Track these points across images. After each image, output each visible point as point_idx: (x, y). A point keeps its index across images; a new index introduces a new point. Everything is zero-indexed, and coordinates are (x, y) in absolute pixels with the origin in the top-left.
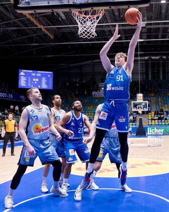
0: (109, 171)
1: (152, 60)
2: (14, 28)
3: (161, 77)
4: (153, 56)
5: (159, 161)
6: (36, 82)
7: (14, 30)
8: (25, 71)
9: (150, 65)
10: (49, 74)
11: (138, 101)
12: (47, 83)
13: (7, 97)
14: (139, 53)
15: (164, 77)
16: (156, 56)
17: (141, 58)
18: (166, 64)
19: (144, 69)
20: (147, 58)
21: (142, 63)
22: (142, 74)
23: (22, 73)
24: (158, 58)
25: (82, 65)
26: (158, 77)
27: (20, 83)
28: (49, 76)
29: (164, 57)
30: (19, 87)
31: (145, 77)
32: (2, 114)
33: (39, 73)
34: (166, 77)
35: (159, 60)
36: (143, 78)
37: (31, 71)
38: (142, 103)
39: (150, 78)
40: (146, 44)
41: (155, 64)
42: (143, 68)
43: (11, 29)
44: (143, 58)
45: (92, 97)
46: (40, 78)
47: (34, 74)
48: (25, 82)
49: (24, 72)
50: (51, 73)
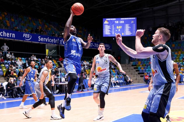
6: (119, 30)
8: (109, 19)
10: (133, 20)
12: (131, 30)
13: (93, 47)
23: (106, 22)
25: (168, 7)
27: (104, 32)
28: (132, 22)
30: (104, 36)
32: (90, 63)
33: (122, 20)
37: (115, 19)
45: (179, 41)
46: (123, 25)
47: (117, 22)
48: (109, 31)
49: (108, 21)
50: (134, 18)
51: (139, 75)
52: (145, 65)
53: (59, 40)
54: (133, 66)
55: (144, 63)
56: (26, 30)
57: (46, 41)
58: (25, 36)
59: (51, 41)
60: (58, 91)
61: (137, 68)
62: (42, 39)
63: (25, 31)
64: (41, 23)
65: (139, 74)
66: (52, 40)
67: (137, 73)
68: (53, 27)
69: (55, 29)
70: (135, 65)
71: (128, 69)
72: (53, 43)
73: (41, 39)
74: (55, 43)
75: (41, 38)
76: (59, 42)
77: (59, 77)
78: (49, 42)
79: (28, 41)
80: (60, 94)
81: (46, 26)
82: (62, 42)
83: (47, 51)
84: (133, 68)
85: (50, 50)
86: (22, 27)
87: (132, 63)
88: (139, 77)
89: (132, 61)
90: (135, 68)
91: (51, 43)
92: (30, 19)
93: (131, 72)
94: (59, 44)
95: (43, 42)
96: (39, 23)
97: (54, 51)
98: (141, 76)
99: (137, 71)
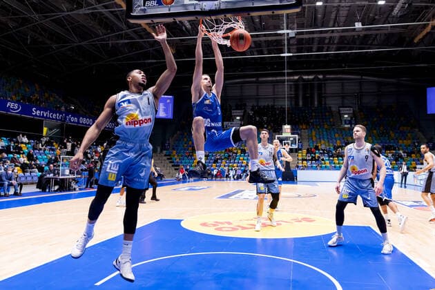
0: (244, 228)
1: (304, 80)
2: (127, 41)
3: (316, 103)
4: (305, 75)
5: (312, 217)
7: (126, 43)
9: (301, 87)
10: (169, 98)
11: (284, 135)
12: (166, 111)
14: (286, 71)
15: (320, 102)
16: (308, 75)
17: (288, 78)
18: (323, 85)
19: (293, 93)
20: (296, 77)
21: (291, 85)
22: (290, 98)
24: (311, 77)
26: (312, 103)
28: (168, 101)
29: (321, 77)
31: (293, 103)
34: (323, 103)
35: (313, 80)
36: (291, 104)
38: (290, 137)
39: (301, 103)
40: (295, 59)
41: (308, 85)
42: (291, 91)
43: (122, 41)
44: (292, 78)
50: (171, 97)
51: (173, 168)
52: (182, 156)
53: (66, 116)
54: (165, 155)
55: (180, 153)
56: (14, 97)
57: (45, 115)
58: (9, 106)
59: (52, 116)
60: (56, 187)
61: (171, 159)
62: (38, 112)
63: (11, 98)
64: (38, 90)
65: (173, 166)
66: (54, 115)
67: (171, 165)
68: (57, 97)
69: (60, 100)
70: (169, 155)
71: (159, 159)
72: (56, 119)
73: (36, 112)
74: (59, 120)
75: (36, 110)
76: (65, 118)
77: (61, 168)
78: (49, 118)
79: (14, 113)
80: (61, 192)
81: (47, 95)
82: (70, 119)
83: (45, 129)
84: (165, 158)
85: (50, 129)
86: (6, 93)
87: (164, 152)
88: (172, 170)
89: (165, 150)
90: (168, 159)
91: (53, 119)
92: (21, 82)
93: (163, 164)
94: (64, 121)
95: (40, 116)
96: (36, 90)
97: (55, 131)
98: (176, 169)
99: (170, 162)
